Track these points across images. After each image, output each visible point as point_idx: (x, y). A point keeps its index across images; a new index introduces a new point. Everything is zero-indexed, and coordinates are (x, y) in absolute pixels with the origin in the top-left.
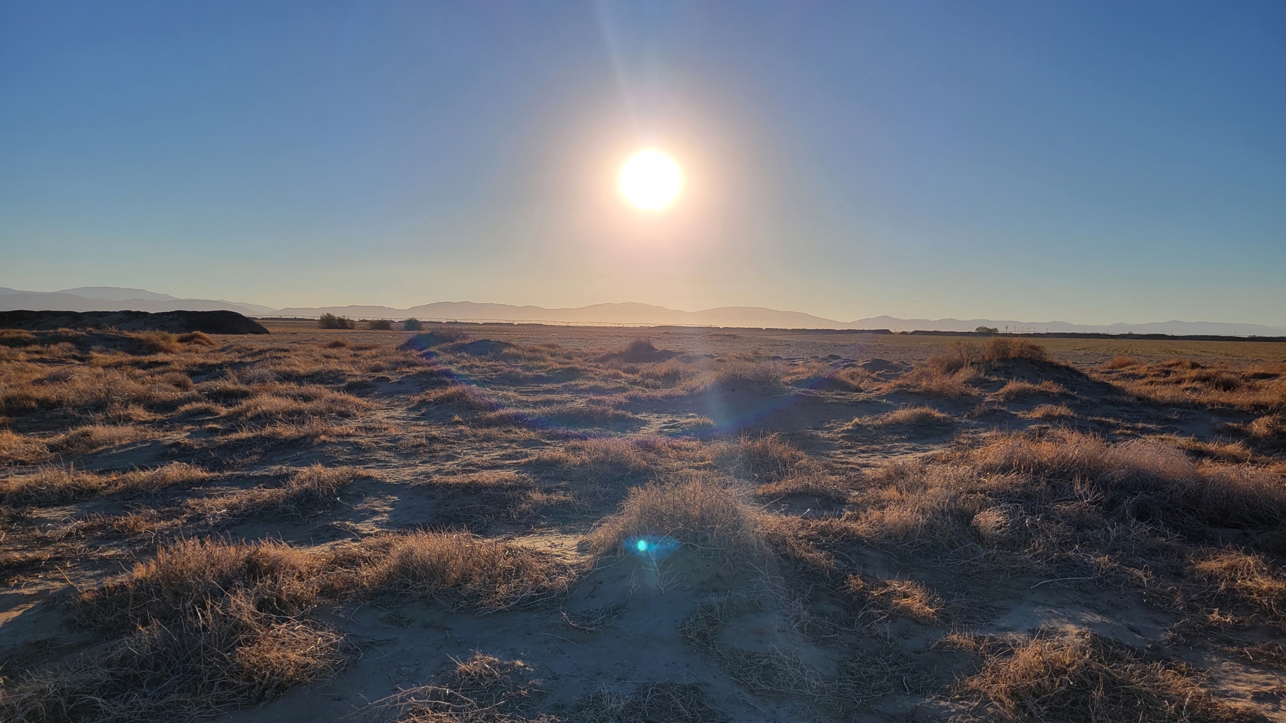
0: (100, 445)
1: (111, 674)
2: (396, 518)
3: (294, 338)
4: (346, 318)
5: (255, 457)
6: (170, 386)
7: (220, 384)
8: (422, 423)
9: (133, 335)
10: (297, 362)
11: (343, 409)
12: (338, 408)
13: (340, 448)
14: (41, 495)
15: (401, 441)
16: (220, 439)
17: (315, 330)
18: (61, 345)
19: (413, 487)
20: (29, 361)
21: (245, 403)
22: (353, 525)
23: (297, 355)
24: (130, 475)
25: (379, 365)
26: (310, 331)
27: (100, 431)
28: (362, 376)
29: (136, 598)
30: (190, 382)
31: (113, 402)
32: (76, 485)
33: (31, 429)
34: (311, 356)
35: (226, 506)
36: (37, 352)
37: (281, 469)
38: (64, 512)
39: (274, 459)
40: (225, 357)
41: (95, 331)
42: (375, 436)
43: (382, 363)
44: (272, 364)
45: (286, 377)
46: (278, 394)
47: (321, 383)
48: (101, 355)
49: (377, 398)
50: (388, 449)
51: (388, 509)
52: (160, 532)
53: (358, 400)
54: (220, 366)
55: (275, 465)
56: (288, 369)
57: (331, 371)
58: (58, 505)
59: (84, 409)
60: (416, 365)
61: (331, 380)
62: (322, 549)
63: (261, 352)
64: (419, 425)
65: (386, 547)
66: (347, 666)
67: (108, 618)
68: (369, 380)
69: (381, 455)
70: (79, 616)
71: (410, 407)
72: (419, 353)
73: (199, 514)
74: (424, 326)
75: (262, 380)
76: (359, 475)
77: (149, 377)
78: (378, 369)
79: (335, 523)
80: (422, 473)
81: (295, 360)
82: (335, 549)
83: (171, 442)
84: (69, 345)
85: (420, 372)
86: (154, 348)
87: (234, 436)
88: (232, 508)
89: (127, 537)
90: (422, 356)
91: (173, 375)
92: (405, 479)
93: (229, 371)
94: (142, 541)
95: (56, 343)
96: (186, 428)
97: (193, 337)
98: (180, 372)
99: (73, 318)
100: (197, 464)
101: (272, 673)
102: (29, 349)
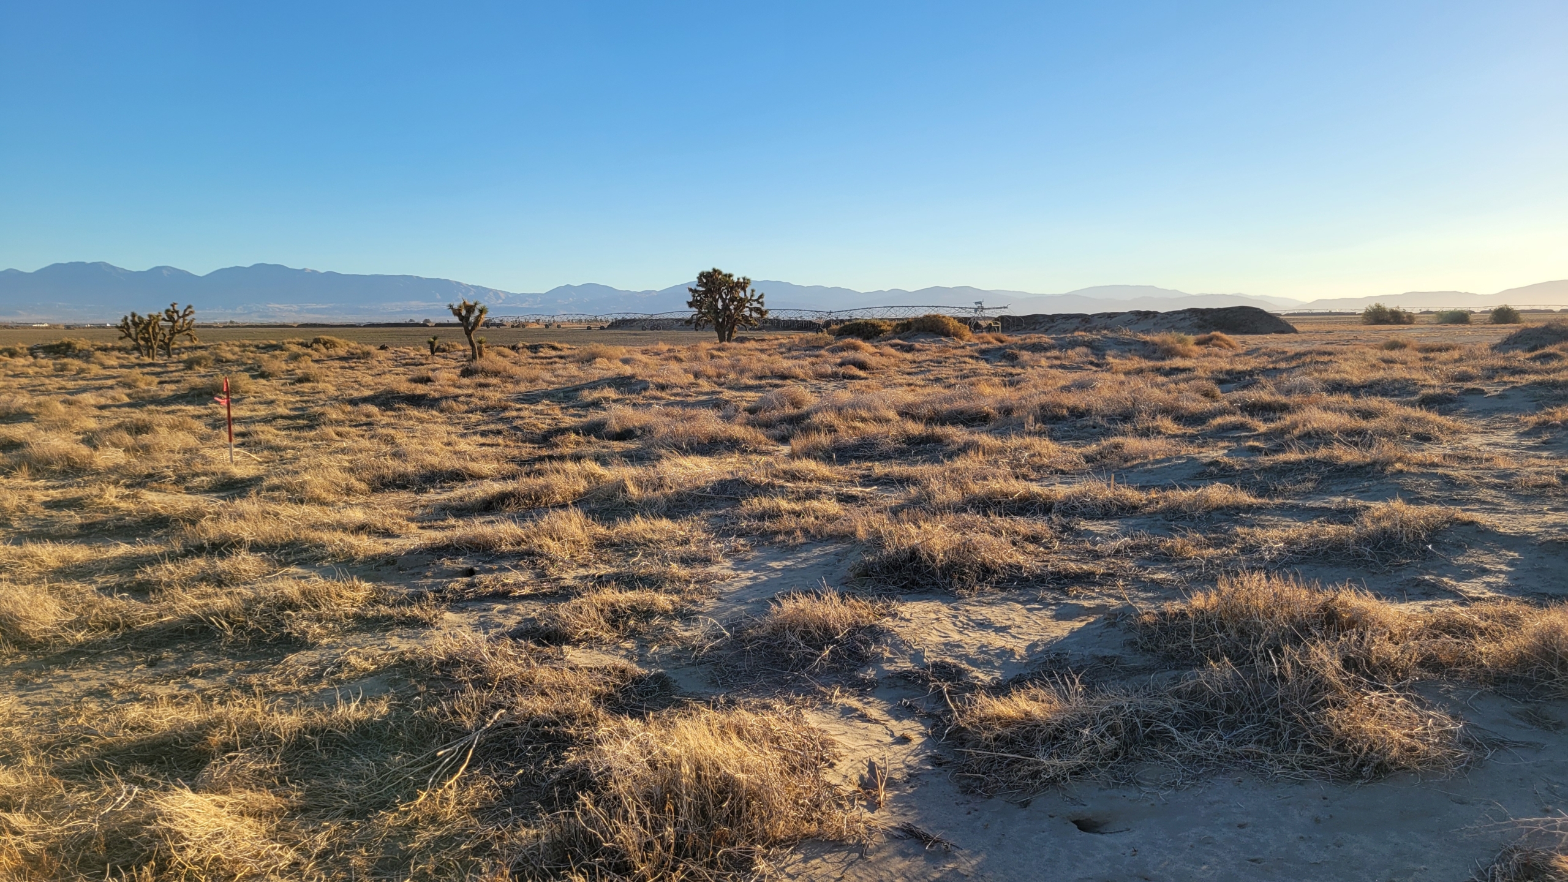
0: (1135, 459)
1: (1182, 706)
2: (1518, 583)
3: (1329, 337)
4: (1401, 310)
5: (1310, 485)
6: (1198, 396)
7: (1253, 395)
8: (1545, 454)
9: (1148, 338)
10: (1348, 368)
11: (1421, 430)
12: (1414, 429)
13: (1424, 481)
14: (1085, 507)
15: (1515, 478)
16: (1265, 460)
17: (1358, 327)
18: (1078, 349)
19: (1543, 543)
20: (1051, 367)
21: (1288, 419)
22: (1454, 583)
23: (1346, 360)
24: (1169, 493)
25: (1465, 372)
26: (1350, 327)
27: (1132, 444)
28: (1442, 387)
29: (1198, 629)
30: (1218, 391)
31: (1140, 412)
32: (1118, 500)
33: (1064, 438)
34: (1364, 360)
35: (1282, 540)
36: (1056, 358)
37: (1345, 501)
38: (1109, 527)
39: (1334, 488)
40: (1252, 363)
41: (1110, 335)
42: (1474, 469)
43: (1470, 369)
44: (1316, 370)
45: (1336, 387)
46: (1326, 408)
47: (1382, 395)
48: (1117, 361)
49: (1467, 417)
50: (1495, 487)
51: (1505, 568)
52: (1210, 561)
53: (1440, 419)
54: (1251, 373)
55: (1335, 495)
56: (1338, 377)
57: (1396, 380)
58: (1102, 519)
59: (1112, 419)
60: (1522, 372)
61: (1397, 392)
62: (1412, 607)
63: (1298, 355)
64: (1540, 457)
65: (1511, 621)
66: (1469, 763)
67: (1170, 646)
68: (1453, 392)
69: (1484, 494)
70: (1141, 638)
71: (1521, 430)
72: (1528, 355)
73: (1251, 545)
74: (1522, 316)
75: (1305, 390)
76: (1457, 519)
77: (1172, 386)
78: (1464, 377)
79: (1427, 577)
80: (1555, 525)
81: (1346, 366)
82: (1431, 611)
83: (1208, 460)
84: (1084, 350)
85: (1535, 383)
86: (1170, 353)
87: (1281, 457)
88: (1290, 542)
89: (1174, 561)
90: (1534, 359)
91: (1199, 383)
92: (1528, 530)
93: (1262, 379)
94: (1191, 568)
95: (1073, 348)
96: (1221, 444)
97: (1211, 339)
98: (1207, 379)
99: (1084, 321)
100: (1244, 487)
101: (1371, 749)
102: (1049, 354)
